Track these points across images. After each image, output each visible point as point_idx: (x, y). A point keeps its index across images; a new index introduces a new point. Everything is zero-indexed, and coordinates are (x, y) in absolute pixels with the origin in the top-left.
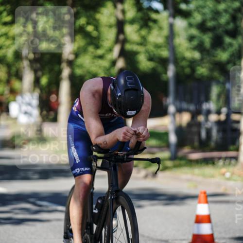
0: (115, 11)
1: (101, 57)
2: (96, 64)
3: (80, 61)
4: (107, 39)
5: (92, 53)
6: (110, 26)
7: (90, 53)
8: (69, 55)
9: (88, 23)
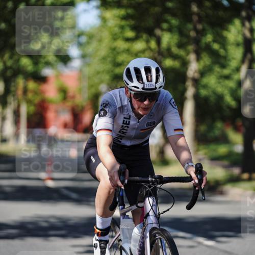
0: (243, 29)
1: (227, 77)
2: (222, 84)
3: (205, 80)
4: (234, 58)
5: (218, 72)
6: (238, 45)
7: (215, 73)
8: (194, 73)
9: (215, 41)
